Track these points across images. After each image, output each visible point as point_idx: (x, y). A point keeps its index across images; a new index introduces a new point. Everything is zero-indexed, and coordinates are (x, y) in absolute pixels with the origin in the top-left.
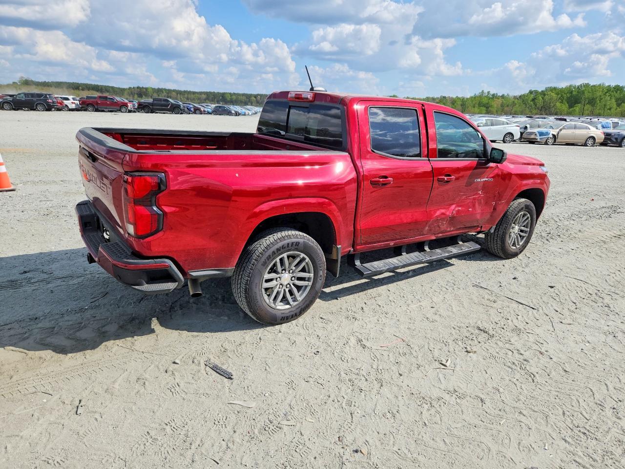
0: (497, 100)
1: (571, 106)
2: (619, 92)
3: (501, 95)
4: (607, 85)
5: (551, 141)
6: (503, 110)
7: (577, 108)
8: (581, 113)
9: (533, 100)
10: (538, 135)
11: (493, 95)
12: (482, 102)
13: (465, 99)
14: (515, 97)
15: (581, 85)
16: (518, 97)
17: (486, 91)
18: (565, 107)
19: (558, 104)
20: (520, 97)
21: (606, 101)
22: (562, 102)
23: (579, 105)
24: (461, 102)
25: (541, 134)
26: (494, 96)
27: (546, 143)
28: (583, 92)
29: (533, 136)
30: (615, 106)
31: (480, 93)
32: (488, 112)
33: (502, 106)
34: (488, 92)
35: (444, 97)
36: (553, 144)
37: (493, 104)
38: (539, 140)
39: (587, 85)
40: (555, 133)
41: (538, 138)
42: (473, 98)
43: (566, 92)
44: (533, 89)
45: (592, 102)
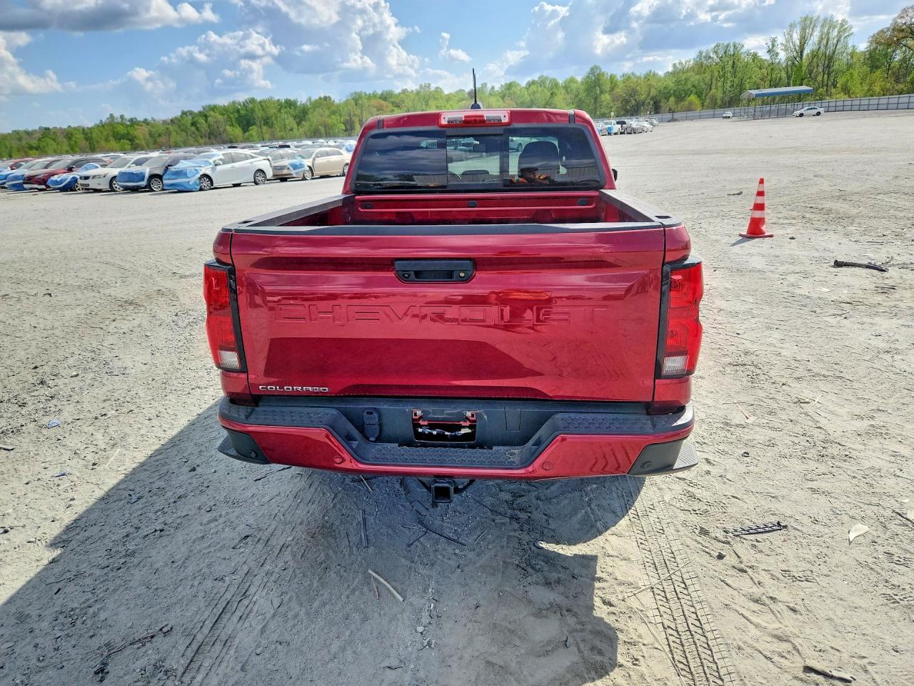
0: (139, 127)
1: (245, 130)
2: (292, 107)
3: (142, 120)
4: (276, 99)
5: (308, 175)
6: (155, 142)
7: (254, 130)
8: (261, 138)
9: (193, 124)
10: (291, 168)
11: (131, 120)
12: (118, 133)
13: (86, 129)
14: (164, 122)
15: (246, 101)
16: (169, 121)
17: (117, 115)
18: (237, 131)
19: (229, 128)
20: (172, 121)
21: (284, 120)
22: (232, 125)
23: (254, 127)
24: (82, 136)
25: (295, 167)
26: (133, 122)
27: (304, 179)
28: (253, 111)
29: (285, 172)
30: (296, 126)
31: (108, 119)
32: (135, 148)
33: (151, 135)
34: (122, 117)
35: (47, 129)
36: (312, 179)
37: (136, 134)
38: (294, 175)
39: (253, 101)
40: (310, 164)
41: (293, 172)
42: (102, 126)
43: (232, 111)
44: (186, 110)
45: (267, 122)
